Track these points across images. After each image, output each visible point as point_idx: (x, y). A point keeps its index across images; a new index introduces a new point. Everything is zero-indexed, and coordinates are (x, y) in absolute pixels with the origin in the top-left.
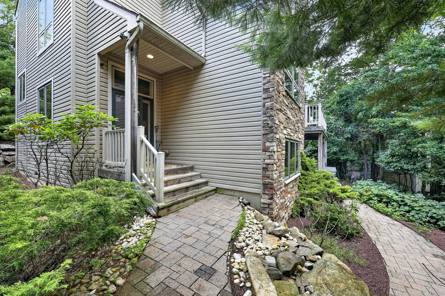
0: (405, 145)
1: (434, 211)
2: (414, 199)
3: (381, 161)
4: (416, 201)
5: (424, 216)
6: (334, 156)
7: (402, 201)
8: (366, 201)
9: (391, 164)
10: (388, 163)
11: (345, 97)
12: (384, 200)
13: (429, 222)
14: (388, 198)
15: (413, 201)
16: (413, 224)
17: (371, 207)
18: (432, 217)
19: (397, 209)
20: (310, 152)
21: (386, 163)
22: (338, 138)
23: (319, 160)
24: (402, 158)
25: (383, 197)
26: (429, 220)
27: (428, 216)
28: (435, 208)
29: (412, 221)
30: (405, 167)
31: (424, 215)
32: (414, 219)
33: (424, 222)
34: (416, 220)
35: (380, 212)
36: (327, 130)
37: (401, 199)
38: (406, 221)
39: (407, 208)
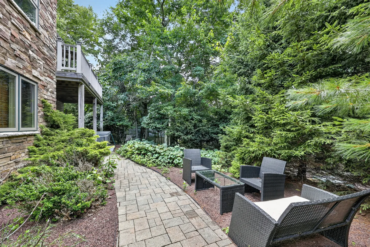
0: (157, 110)
1: (171, 153)
2: (161, 147)
3: (144, 123)
4: (162, 149)
5: (166, 159)
6: (112, 122)
7: (154, 150)
8: (130, 156)
9: (150, 125)
10: (148, 124)
11: (118, 66)
12: (142, 152)
13: (169, 163)
14: (146, 150)
15: (161, 149)
16: (160, 167)
17: (133, 161)
18: (170, 158)
19: (151, 157)
20: (89, 118)
21: (147, 124)
22: (113, 103)
23: (79, 116)
24: (156, 120)
25: (141, 150)
26: (169, 161)
27: (168, 158)
28: (172, 151)
29: (159, 165)
30: (158, 126)
31: (166, 157)
32: (160, 163)
33: (166, 163)
34: (162, 163)
35: (138, 164)
36: (103, 95)
37: (154, 149)
38: (156, 166)
39: (157, 155)
